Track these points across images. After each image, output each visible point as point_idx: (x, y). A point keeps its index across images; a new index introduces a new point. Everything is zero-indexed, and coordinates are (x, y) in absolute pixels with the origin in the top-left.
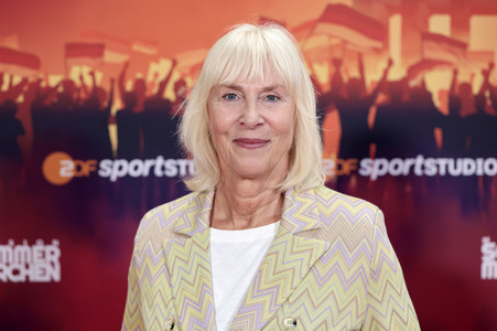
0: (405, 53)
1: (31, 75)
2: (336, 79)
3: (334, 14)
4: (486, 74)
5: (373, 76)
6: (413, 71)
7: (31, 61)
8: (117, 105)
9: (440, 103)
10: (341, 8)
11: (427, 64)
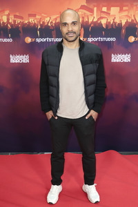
0: (97, 15)
1: (22, 21)
2: (83, 21)
3: (83, 7)
4: (114, 20)
5: (90, 21)
6: (98, 19)
7: (22, 18)
8: (39, 27)
9: (104, 26)
10: (84, 6)
11: (102, 18)
